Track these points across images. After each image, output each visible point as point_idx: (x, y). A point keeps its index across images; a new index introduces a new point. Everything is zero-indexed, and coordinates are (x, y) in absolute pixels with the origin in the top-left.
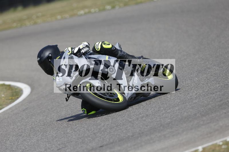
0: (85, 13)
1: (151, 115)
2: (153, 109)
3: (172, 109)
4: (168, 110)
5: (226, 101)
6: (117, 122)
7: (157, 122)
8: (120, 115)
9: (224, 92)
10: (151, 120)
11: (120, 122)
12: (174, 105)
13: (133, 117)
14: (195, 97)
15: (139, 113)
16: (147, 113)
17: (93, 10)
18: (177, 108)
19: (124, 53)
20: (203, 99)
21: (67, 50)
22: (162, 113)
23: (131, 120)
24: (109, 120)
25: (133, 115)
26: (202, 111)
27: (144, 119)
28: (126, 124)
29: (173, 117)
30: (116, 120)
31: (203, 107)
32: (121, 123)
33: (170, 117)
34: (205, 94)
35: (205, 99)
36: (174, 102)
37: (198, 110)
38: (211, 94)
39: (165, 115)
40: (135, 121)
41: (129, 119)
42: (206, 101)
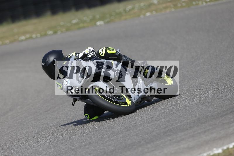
0: (26, 39)
1: (94, 143)
2: (96, 137)
3: (115, 136)
4: (112, 137)
5: (171, 127)
6: (59, 150)
7: (100, 150)
8: (63, 143)
9: (169, 119)
10: (94, 147)
11: (63, 150)
12: (118, 132)
13: (76, 145)
14: (139, 123)
15: (82, 140)
16: (90, 141)
17: (34, 36)
18: (121, 135)
19: (128, 58)
20: (147, 126)
21: (71, 55)
22: (105, 140)
23: (74, 148)
24: (51, 149)
25: (76, 143)
26: (146, 138)
27: (87, 146)
28: (69, 152)
29: (117, 145)
30: (58, 148)
31: (147, 134)
32: (63, 152)
33: (114, 145)
34: (150, 120)
35: (150, 126)
36: (118, 129)
37: (142, 137)
38: (156, 120)
39: (108, 142)
40: (78, 149)
41: (72, 147)
42: (150, 128)
